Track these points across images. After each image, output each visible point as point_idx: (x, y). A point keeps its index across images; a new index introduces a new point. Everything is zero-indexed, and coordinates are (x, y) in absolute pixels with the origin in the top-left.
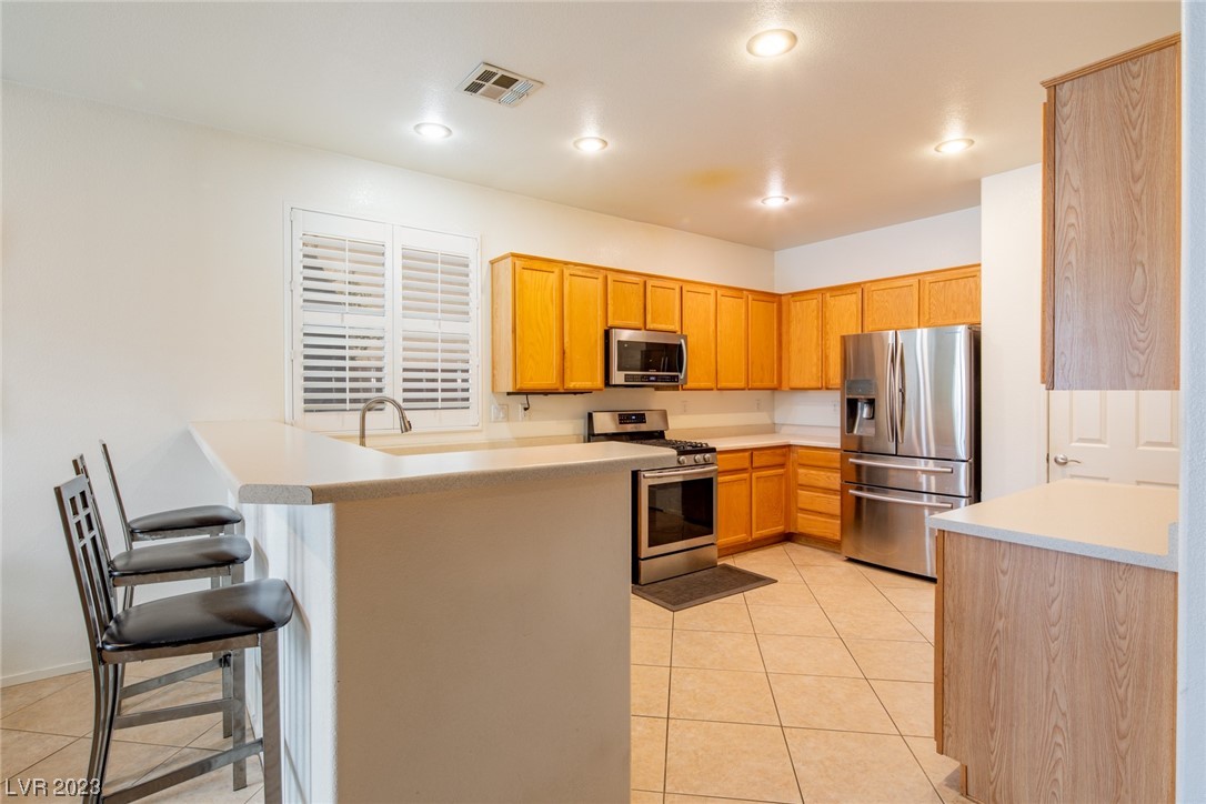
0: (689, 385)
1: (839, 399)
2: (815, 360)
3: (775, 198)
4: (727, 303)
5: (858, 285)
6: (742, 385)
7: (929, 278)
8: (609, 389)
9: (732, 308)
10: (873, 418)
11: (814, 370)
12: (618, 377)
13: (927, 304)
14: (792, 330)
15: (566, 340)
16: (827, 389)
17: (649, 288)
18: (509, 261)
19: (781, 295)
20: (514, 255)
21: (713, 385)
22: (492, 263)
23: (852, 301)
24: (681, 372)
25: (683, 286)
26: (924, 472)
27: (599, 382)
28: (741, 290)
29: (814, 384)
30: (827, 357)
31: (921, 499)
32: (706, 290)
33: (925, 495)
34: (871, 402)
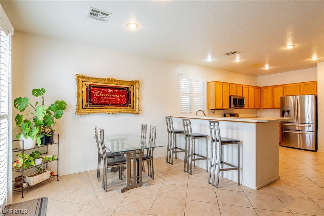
0: (245, 108)
1: (280, 111)
2: (270, 102)
3: (267, 67)
4: (250, 89)
5: (283, 85)
6: (253, 108)
7: (302, 84)
8: (230, 109)
9: (252, 90)
10: (289, 115)
11: (270, 104)
12: (232, 106)
13: (301, 90)
14: (264, 95)
15: (223, 98)
16: (274, 108)
17: (237, 87)
18: (214, 82)
19: (260, 87)
20: (215, 81)
21: (248, 108)
22: (208, 83)
23: (281, 89)
24: (243, 105)
25: (242, 86)
26: (298, 126)
27: (229, 107)
28: (253, 86)
29: (270, 107)
30: (274, 101)
31: (297, 132)
32: (247, 87)
33: (298, 131)
34: (288, 112)
